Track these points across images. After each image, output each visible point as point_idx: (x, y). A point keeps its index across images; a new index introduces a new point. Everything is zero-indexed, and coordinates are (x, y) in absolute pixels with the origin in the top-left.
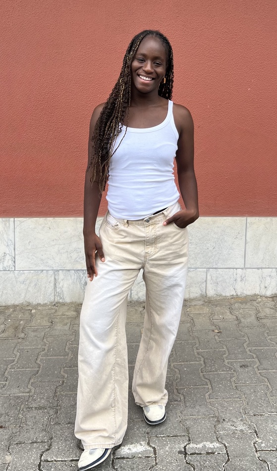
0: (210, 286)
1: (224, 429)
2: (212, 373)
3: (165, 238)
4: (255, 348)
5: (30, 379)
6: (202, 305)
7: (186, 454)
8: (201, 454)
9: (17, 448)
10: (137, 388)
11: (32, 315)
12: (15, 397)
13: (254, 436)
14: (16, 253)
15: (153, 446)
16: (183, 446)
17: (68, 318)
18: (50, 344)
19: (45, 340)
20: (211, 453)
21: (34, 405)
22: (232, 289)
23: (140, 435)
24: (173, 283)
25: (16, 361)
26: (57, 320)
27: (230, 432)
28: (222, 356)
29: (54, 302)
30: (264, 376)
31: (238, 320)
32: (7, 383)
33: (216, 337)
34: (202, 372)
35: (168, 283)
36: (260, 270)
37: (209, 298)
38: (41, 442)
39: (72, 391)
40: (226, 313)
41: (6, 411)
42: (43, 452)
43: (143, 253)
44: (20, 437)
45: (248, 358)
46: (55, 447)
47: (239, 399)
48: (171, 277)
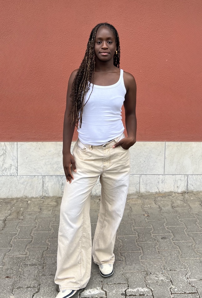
0: (142, 186)
1: (151, 279)
2: (143, 242)
3: (116, 156)
4: (171, 226)
5: (26, 246)
6: (137, 198)
7: (126, 295)
8: (135, 295)
9: (18, 291)
10: (95, 252)
11: (28, 204)
12: (17, 257)
13: (170, 284)
14: (18, 164)
15: (105, 290)
16: (124, 290)
17: (51, 206)
18: (40, 223)
19: (36, 221)
20: (143, 295)
21: (29, 263)
22: (156, 188)
23: (96, 283)
24: (121, 184)
25: (17, 234)
26: (44, 208)
27: (154, 281)
28: (149, 231)
29: (42, 196)
30: (177, 244)
31: (160, 208)
32: (12, 248)
33: (146, 219)
34: (137, 242)
35: (118, 184)
36: (174, 176)
37: (141, 194)
38: (33, 287)
39: (53, 254)
40: (152, 203)
41: (10, 267)
42: (34, 294)
43: (102, 166)
44: (20, 284)
45: (166, 233)
46: (42, 291)
47: (160, 260)
48: (119, 180)
